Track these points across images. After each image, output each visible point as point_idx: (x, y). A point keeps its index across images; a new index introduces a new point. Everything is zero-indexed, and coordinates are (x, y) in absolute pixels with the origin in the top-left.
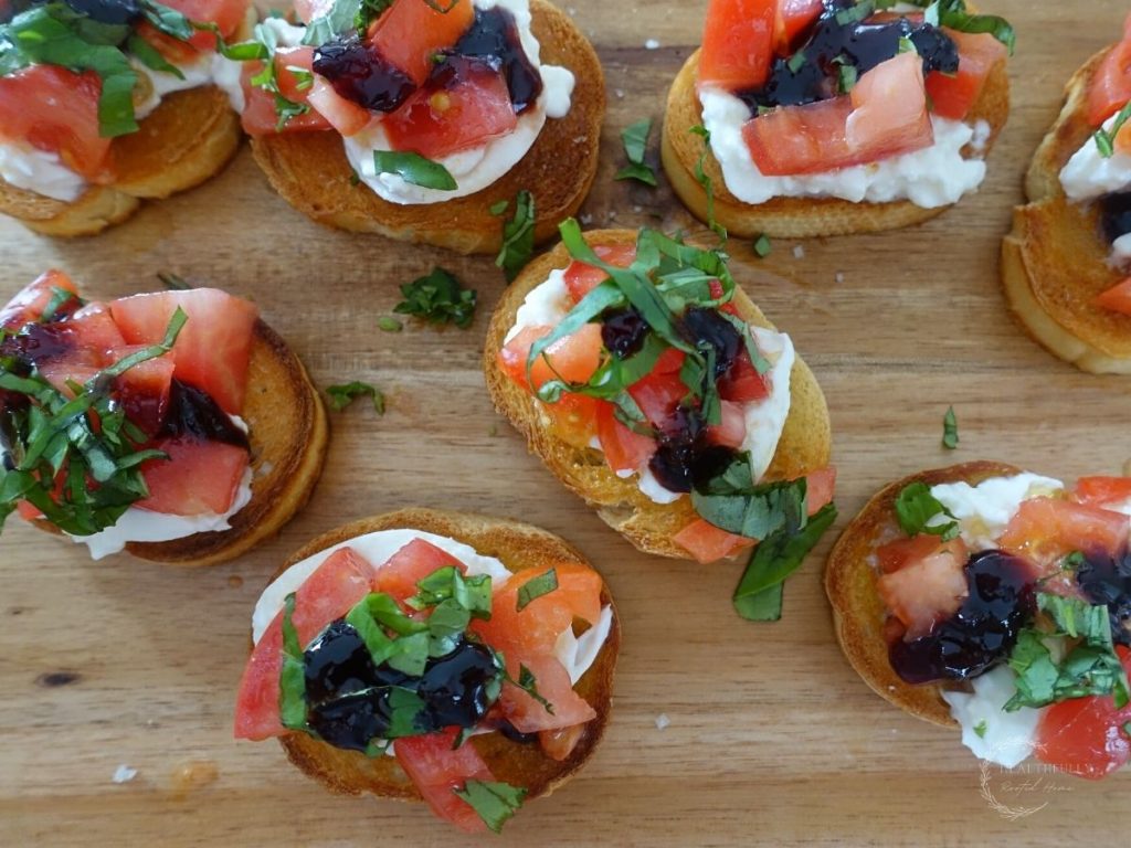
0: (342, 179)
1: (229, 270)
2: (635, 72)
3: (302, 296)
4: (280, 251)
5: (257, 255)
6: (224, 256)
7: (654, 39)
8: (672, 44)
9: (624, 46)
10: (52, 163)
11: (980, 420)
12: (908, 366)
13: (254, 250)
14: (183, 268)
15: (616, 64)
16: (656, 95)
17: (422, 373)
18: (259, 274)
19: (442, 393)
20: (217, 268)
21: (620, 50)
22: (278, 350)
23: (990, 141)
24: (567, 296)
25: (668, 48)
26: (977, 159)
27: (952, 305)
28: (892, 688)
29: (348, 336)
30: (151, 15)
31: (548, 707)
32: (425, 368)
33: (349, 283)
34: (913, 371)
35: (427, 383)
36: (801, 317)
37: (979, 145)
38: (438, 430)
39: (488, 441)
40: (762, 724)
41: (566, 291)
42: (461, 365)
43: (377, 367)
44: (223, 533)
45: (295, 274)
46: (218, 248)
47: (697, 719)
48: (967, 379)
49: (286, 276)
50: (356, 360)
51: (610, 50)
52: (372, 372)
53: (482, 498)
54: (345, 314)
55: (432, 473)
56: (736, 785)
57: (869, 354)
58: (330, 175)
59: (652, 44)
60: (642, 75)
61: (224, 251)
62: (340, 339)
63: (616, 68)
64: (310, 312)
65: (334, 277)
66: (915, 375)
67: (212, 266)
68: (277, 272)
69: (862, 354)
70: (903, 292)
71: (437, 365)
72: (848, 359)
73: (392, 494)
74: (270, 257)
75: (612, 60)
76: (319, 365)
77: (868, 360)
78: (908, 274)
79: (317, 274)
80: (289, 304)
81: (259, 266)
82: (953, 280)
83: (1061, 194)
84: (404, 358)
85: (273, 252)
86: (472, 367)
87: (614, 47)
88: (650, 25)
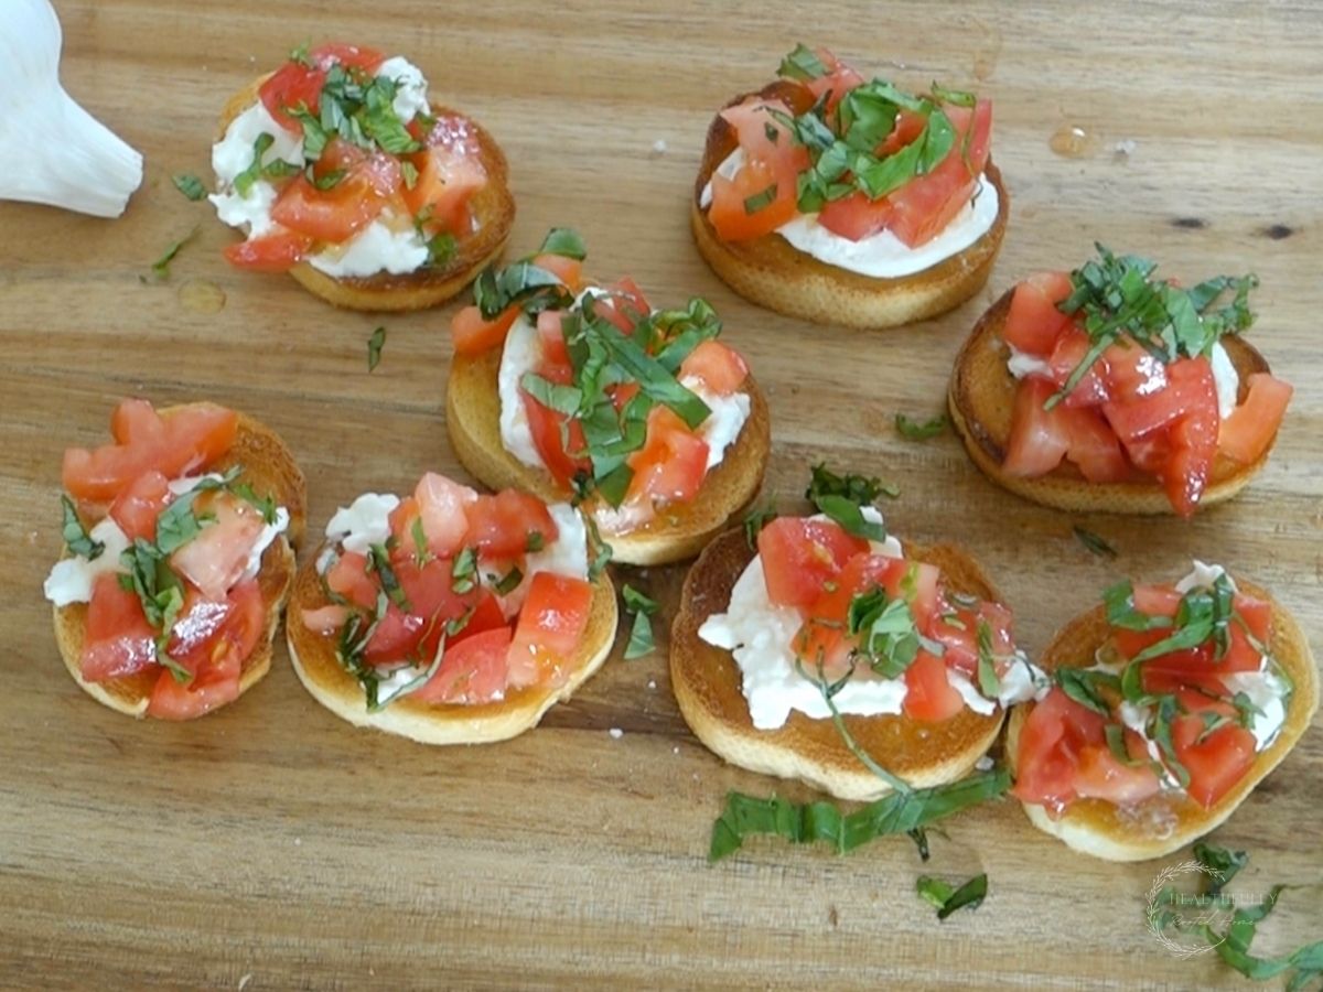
1: (1045, 556)
2: (636, 707)
5: (1018, 568)
6: (1052, 570)
7: (612, 737)
8: (596, 733)
9: (644, 736)
11: (347, 357)
12: (404, 409)
13: (1021, 572)
14: (1092, 563)
15: (653, 718)
16: (616, 684)
17: (861, 446)
18: (1017, 550)
19: (843, 428)
20: (1057, 559)
21: (649, 732)
25: (600, 729)
27: (353, 459)
29: (931, 486)
32: (857, 451)
33: (929, 533)
34: (400, 405)
35: (856, 437)
38: (847, 395)
39: (801, 383)
40: (574, 138)
42: (823, 449)
43: (903, 455)
45: (982, 546)
46: (1057, 577)
47: (630, 146)
48: (352, 393)
49: (990, 546)
50: (923, 463)
51: (659, 733)
52: (906, 451)
54: (933, 505)
55: (853, 359)
56: (603, 96)
59: (616, 733)
60: (630, 704)
61: (1052, 575)
62: (938, 483)
63: (655, 714)
64: (967, 510)
66: (398, 401)
67: (1062, 561)
68: (999, 550)
71: (845, 453)
73: (891, 346)
74: (1005, 564)
76: (957, 463)
81: (1017, 557)
82: (351, 481)
84: (878, 461)
85: (1002, 568)
86: (812, 447)
87: (652, 736)
88: (616, 754)
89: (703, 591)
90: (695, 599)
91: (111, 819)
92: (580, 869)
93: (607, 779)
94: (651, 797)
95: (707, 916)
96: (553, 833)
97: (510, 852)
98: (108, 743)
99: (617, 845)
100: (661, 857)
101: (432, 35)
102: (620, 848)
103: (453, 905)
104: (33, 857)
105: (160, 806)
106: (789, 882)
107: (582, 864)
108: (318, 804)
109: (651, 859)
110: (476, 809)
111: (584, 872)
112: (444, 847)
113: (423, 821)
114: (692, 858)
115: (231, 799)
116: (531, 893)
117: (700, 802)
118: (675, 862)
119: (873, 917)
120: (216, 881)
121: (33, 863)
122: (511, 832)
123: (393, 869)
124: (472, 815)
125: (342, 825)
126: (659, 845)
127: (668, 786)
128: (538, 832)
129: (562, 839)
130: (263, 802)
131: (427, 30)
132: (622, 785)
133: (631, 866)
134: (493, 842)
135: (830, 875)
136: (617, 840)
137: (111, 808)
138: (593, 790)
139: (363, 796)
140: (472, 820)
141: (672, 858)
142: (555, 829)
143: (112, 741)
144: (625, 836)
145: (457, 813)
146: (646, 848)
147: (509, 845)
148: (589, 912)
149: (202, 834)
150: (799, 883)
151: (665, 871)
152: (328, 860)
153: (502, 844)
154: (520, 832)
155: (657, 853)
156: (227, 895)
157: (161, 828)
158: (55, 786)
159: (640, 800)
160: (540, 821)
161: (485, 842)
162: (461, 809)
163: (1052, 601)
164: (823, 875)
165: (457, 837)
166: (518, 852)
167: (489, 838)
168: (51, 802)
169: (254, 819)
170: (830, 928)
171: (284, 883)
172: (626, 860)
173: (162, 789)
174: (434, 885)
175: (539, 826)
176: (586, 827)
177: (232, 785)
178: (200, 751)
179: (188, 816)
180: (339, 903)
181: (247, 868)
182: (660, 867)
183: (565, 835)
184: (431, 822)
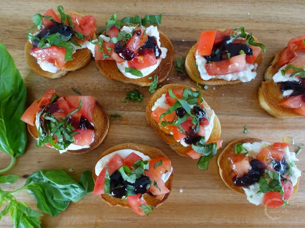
0: (116, 71)
1: (88, 87)
2: (179, 47)
3: (104, 94)
4: (99, 84)
5: (95, 84)
6: (87, 84)
7: (184, 40)
8: (188, 41)
9: (177, 41)
10: (52, 65)
11: (252, 127)
12: (237, 115)
13: (93, 83)
14: (77, 86)
16: (184, 52)
17: (130, 112)
18: (95, 89)
19: (135, 117)
20: (85, 87)
21: (176, 41)
22: (101, 108)
23: (258, 68)
24: (166, 101)
25: (187, 42)
26: (255, 72)
27: (247, 102)
28: (232, 187)
29: (114, 103)
30: (76, 35)
31: (160, 190)
32: (131, 111)
33: (114, 91)
34: (238, 116)
35: (131, 114)
36: (214, 103)
37: (255, 69)
38: (134, 125)
39: (145, 128)
40: (203, 192)
41: (166, 99)
42: (139, 111)
43: (120, 111)
44: (88, 148)
45: (102, 89)
46: (85, 82)
47: (189, 191)
48: (250, 118)
49: (100, 89)
50: (116, 109)
51: (174, 41)
52: (119, 112)
53: (143, 141)
54: (113, 98)
55: (132, 135)
56: (196, 205)
57: (229, 112)
58: (113, 69)
59: (183, 41)
60: (181, 47)
61: (87, 83)
62: (112, 104)
63: (175, 45)
64: (106, 98)
65: (111, 90)
66: (239, 117)
68: (99, 88)
69: (227, 112)
70: (236, 98)
71: (134, 110)
72: (224, 113)
73: (123, 139)
75: (174, 44)
76: (108, 110)
77: (228, 113)
78: (238, 94)
79: (107, 89)
80: (101, 95)
81: (95, 87)
82: (248, 96)
83: (273, 81)
84: (126, 109)
85: (98, 84)
86: (142, 111)
87: (175, 41)
88: (183, 36)
89: (168, 65)
90: (169, 63)
91: (288, 17)
92: (189, 12)
93: (185, 31)
94: (175, 27)
95: (162, 4)
96: (195, 19)
97: (204, 14)
98: (292, 32)
99: (182, 17)
100: (172, 15)
101: (241, 221)
102: (181, 17)
103: (215, 3)
104: (303, 8)
105: (278, 20)
106: (145, 11)
107: (188, 13)
108: (245, 22)
109: (174, 15)
110: (212, 23)
111: (188, 11)
112: (218, 15)
113: (223, 20)
114: (165, 15)
115: (264, 22)
116: (199, 7)
117: (164, 27)
118: (169, 14)
119: (127, 5)
120: (264, 5)
121: (303, 7)
122: (204, 19)
123: (228, 10)
124: (213, 22)
125: (240, 18)
126: (173, 18)
127: (171, 30)
128: (198, 19)
129: (193, 18)
130: (257, 22)
131: (243, 222)
132: (181, 30)
133: (178, 13)
134: (208, 16)
135: (136, 13)
136: (181, 18)
137: (288, 19)
138: (187, 28)
139: (236, 24)
140: (212, 21)
141: (170, 15)
142: (195, 20)
143: (291, 33)
144: (180, 19)
145: (216, 22)
146: (175, 17)
147: (204, 16)
148: (186, 3)
149: (269, 15)
150: (143, 12)
151: (171, 12)
152: (242, 11)
153: (206, 16)
154: (202, 19)
155: (173, 16)
156: (261, 3)
157: (277, 15)
158: (301, 23)
159: (177, 27)
160: (198, 21)
161: (209, 16)
162: (215, 23)
163: (87, 77)
164: (138, 14)
165: (215, 17)
166: (202, 15)
167: (209, 17)
168: (301, 19)
169: (258, 18)
170: (136, 3)
171: (250, 6)
172: (180, 14)
173: (279, 23)
174: (219, 7)
175: (198, 20)
176: (188, 20)
177: (264, 25)
178: (272, 32)
179: (273, 18)
180: (239, 2)
181: (258, 8)
182: (172, 13)
183: (193, 19)
184: (221, 20)
